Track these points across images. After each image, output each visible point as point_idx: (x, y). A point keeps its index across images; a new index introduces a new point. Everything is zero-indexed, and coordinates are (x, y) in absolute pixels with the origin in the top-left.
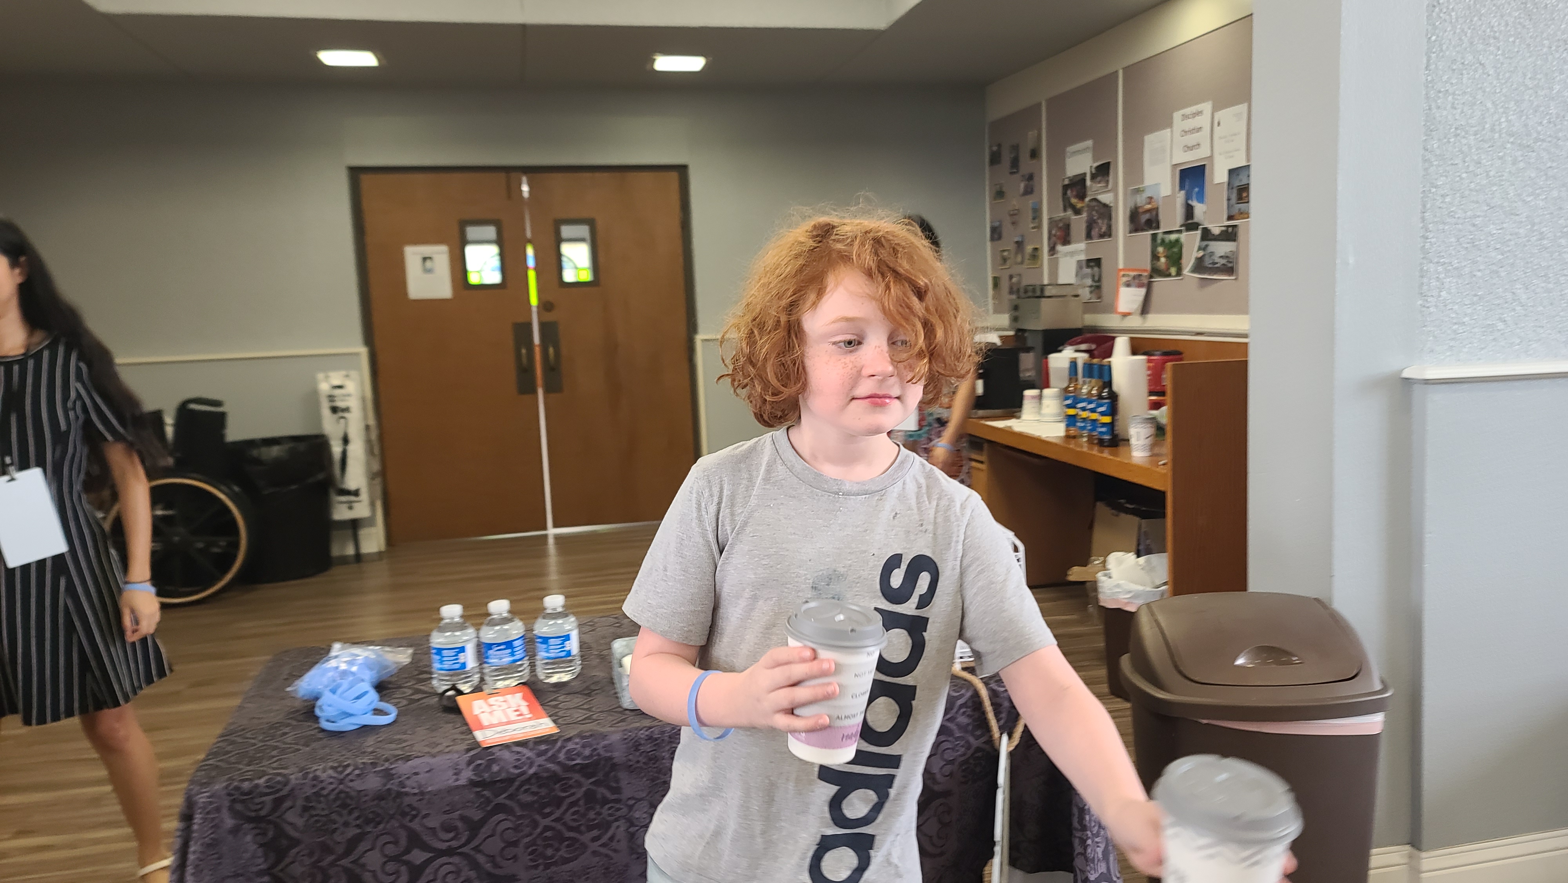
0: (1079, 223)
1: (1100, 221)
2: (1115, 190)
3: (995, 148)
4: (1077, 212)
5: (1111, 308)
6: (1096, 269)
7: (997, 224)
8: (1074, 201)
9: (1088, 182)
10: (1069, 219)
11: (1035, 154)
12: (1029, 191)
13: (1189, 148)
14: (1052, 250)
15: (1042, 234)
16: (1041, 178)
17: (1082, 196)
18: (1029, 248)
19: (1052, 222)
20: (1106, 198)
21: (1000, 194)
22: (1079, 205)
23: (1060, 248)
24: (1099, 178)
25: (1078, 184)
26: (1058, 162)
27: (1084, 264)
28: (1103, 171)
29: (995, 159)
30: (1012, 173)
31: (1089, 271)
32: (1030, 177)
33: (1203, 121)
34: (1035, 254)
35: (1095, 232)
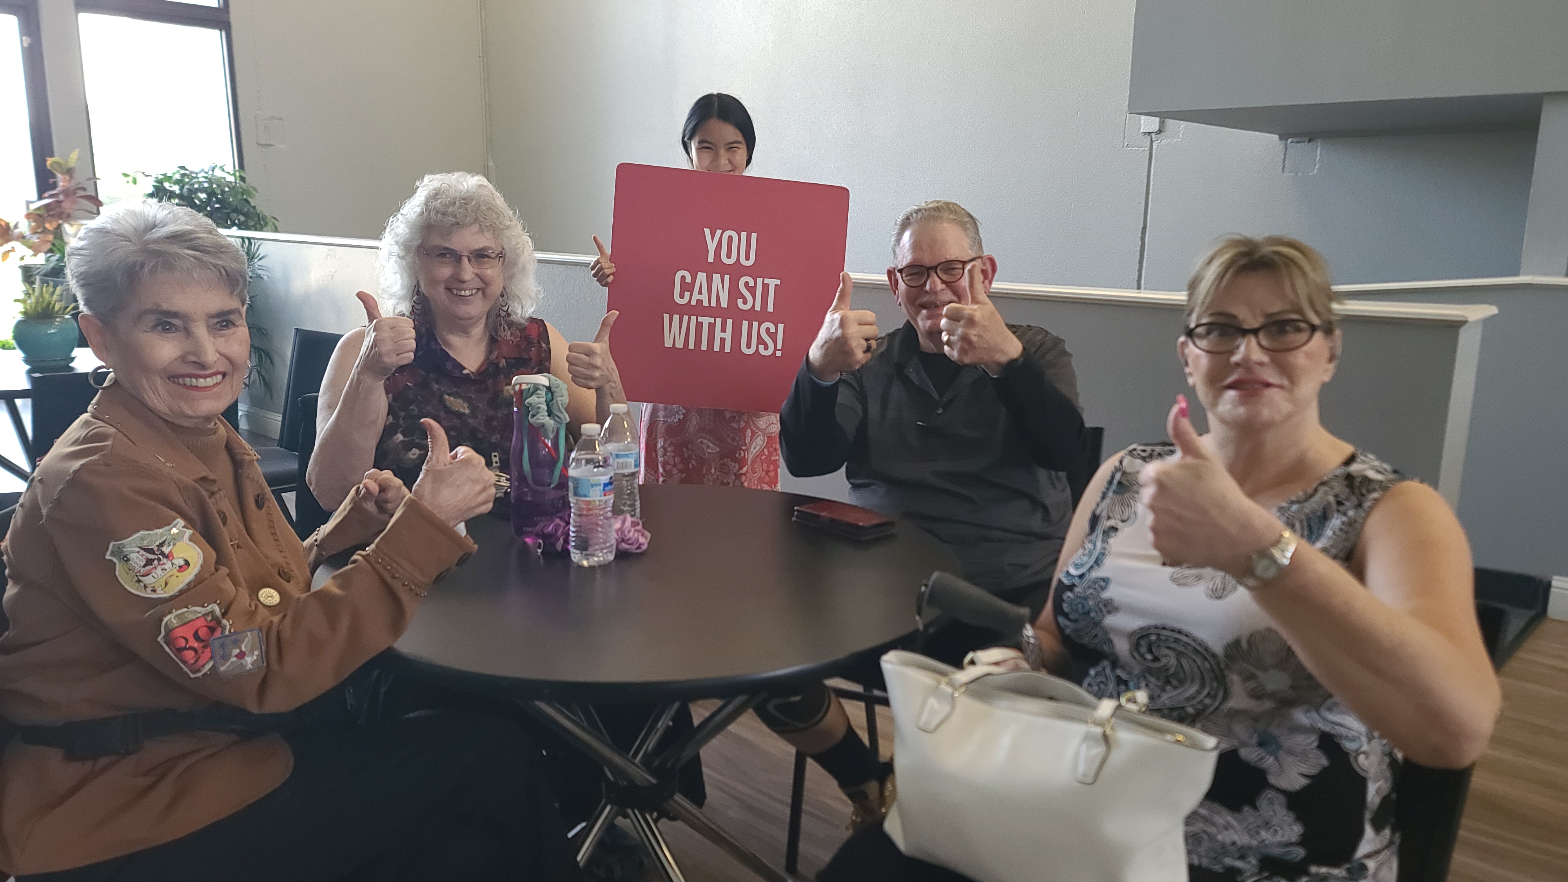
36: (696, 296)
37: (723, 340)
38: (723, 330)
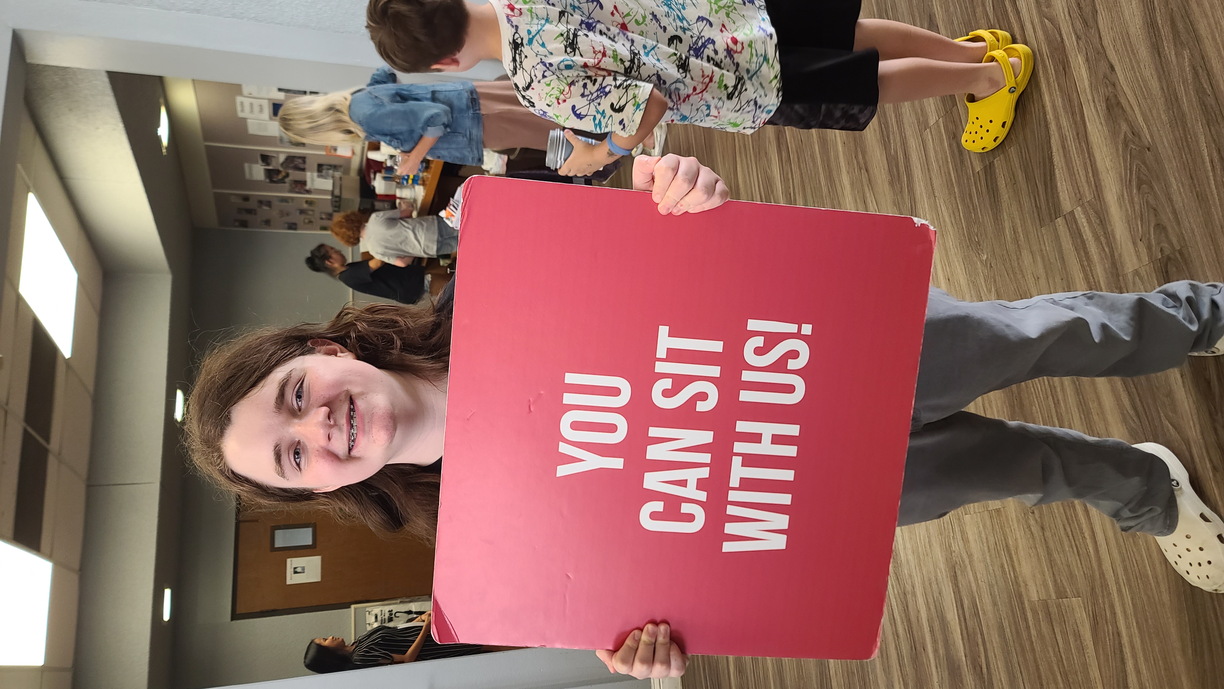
0: (295, 175)
1: (296, 163)
2: (278, 152)
3: (237, 224)
4: (287, 175)
5: (348, 160)
6: (324, 167)
7: (286, 226)
8: (280, 177)
9: (270, 168)
10: (291, 180)
11: (246, 198)
12: (269, 204)
13: (261, 110)
14: (308, 192)
15: (297, 198)
16: (262, 196)
17: (278, 172)
18: (305, 206)
19: (291, 191)
20: (282, 158)
21: (267, 223)
22: (283, 174)
23: (308, 187)
24: (269, 161)
25: (270, 174)
26: (255, 185)
27: (320, 174)
28: (265, 158)
29: (244, 224)
30: (255, 214)
31: (324, 171)
32: (260, 202)
33: (247, 102)
34: (310, 202)
35: (302, 166)
36: (691, 491)
37: (777, 440)
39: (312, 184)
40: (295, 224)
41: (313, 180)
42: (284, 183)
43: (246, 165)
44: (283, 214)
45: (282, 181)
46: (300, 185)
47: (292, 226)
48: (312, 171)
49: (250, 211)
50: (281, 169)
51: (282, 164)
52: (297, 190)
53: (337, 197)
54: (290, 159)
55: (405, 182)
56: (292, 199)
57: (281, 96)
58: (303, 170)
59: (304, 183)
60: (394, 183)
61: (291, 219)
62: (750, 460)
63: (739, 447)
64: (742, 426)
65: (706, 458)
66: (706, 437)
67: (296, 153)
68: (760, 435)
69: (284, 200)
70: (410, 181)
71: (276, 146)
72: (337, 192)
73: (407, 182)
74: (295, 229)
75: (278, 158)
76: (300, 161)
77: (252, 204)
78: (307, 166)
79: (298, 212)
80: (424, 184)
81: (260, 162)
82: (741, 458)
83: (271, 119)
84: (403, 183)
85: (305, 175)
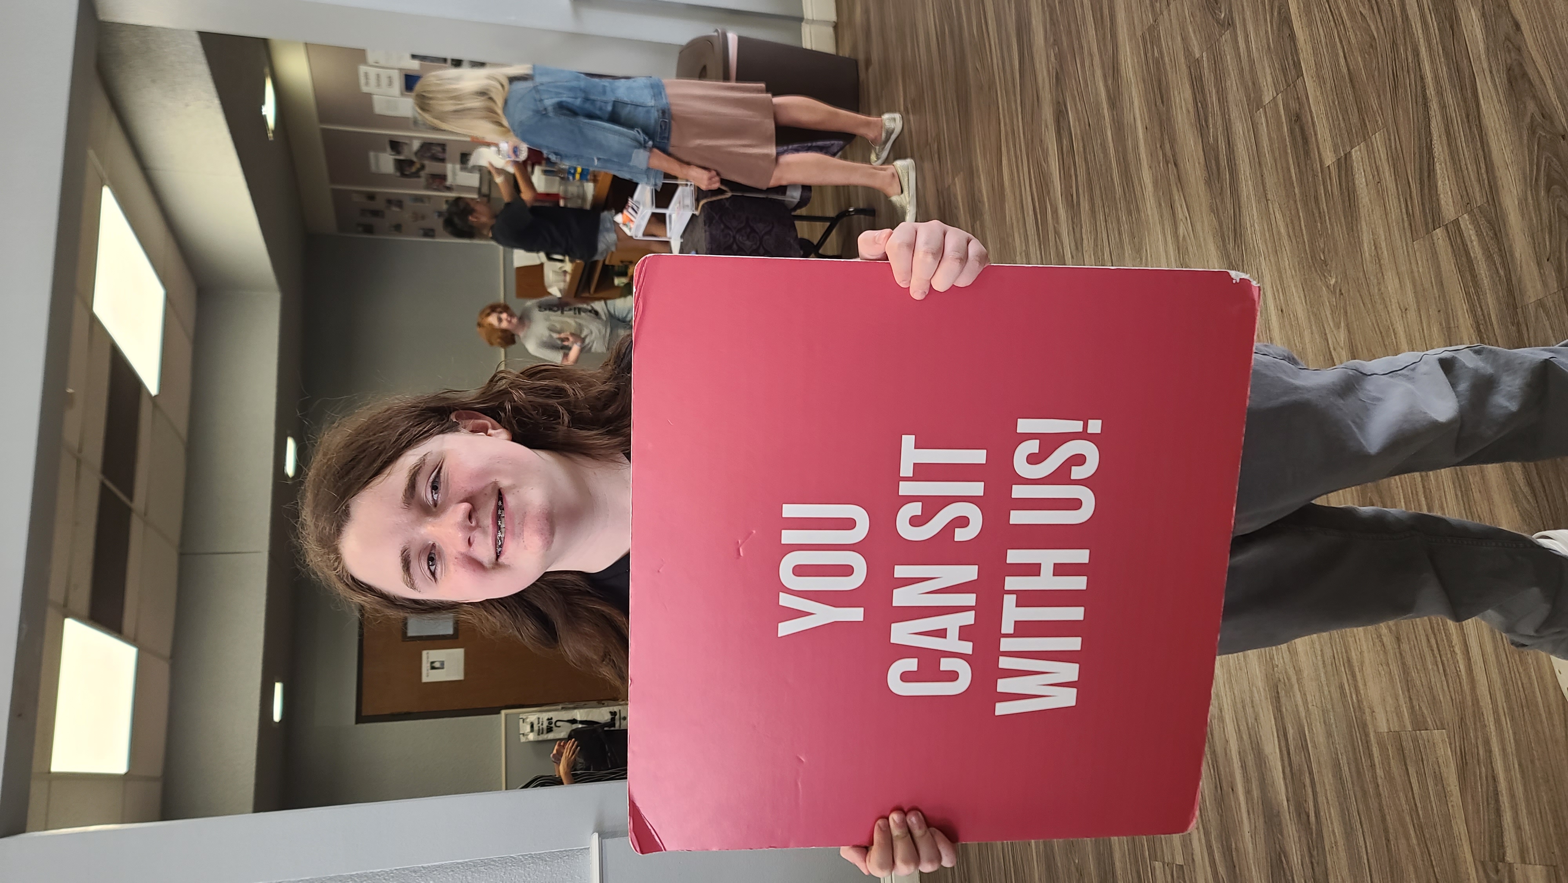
0: (432, 167)
1: (433, 152)
2: (411, 138)
3: (360, 229)
4: (423, 167)
7: (421, 232)
8: (414, 169)
9: (401, 157)
10: (427, 174)
11: (371, 197)
12: (399, 203)
13: (390, 83)
14: (449, 189)
15: (436, 196)
16: (391, 193)
17: (411, 163)
19: (428, 187)
20: (416, 145)
21: (398, 228)
22: (418, 166)
23: (449, 182)
24: (400, 149)
25: (402, 166)
26: (382, 179)
28: (395, 145)
29: (369, 229)
30: (383, 216)
32: (390, 202)
33: (372, 72)
35: (440, 155)
36: (952, 643)
37: (1061, 570)
38: (1033, 570)
39: (454, 179)
40: (433, 230)
41: (454, 174)
42: (419, 177)
43: (372, 154)
44: (418, 216)
45: (416, 175)
46: (439, 180)
47: (429, 233)
48: (453, 163)
49: (376, 213)
50: (415, 159)
51: (416, 153)
52: (435, 187)
53: (485, 196)
54: (427, 146)
55: (571, 178)
56: (429, 197)
57: (414, 66)
58: (443, 160)
59: (443, 177)
60: (558, 178)
61: (427, 224)
62: (1026, 599)
63: (1012, 583)
64: (1014, 556)
65: (970, 599)
66: (970, 573)
67: (432, 138)
68: (1039, 565)
69: (419, 199)
70: (578, 176)
71: (408, 129)
72: (485, 190)
73: (574, 177)
74: (433, 236)
75: (409, 145)
76: (439, 149)
77: (379, 204)
78: (447, 156)
79: (437, 214)
80: (595, 180)
81: (389, 149)
82: (1014, 596)
83: (402, 94)
84: (568, 179)
85: (445, 168)
